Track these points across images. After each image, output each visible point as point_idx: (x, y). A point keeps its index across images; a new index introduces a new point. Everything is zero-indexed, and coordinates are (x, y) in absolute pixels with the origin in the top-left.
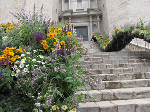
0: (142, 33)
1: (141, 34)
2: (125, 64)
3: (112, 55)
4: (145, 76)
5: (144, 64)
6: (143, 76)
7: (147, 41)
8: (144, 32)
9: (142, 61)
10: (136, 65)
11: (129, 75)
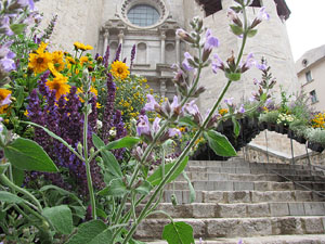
0: (283, 119)
1: (283, 122)
2: (247, 192)
3: (213, 169)
4: (304, 227)
5: (293, 195)
6: (299, 227)
7: (296, 139)
8: (290, 118)
9: (287, 187)
10: (274, 195)
11: (264, 222)
